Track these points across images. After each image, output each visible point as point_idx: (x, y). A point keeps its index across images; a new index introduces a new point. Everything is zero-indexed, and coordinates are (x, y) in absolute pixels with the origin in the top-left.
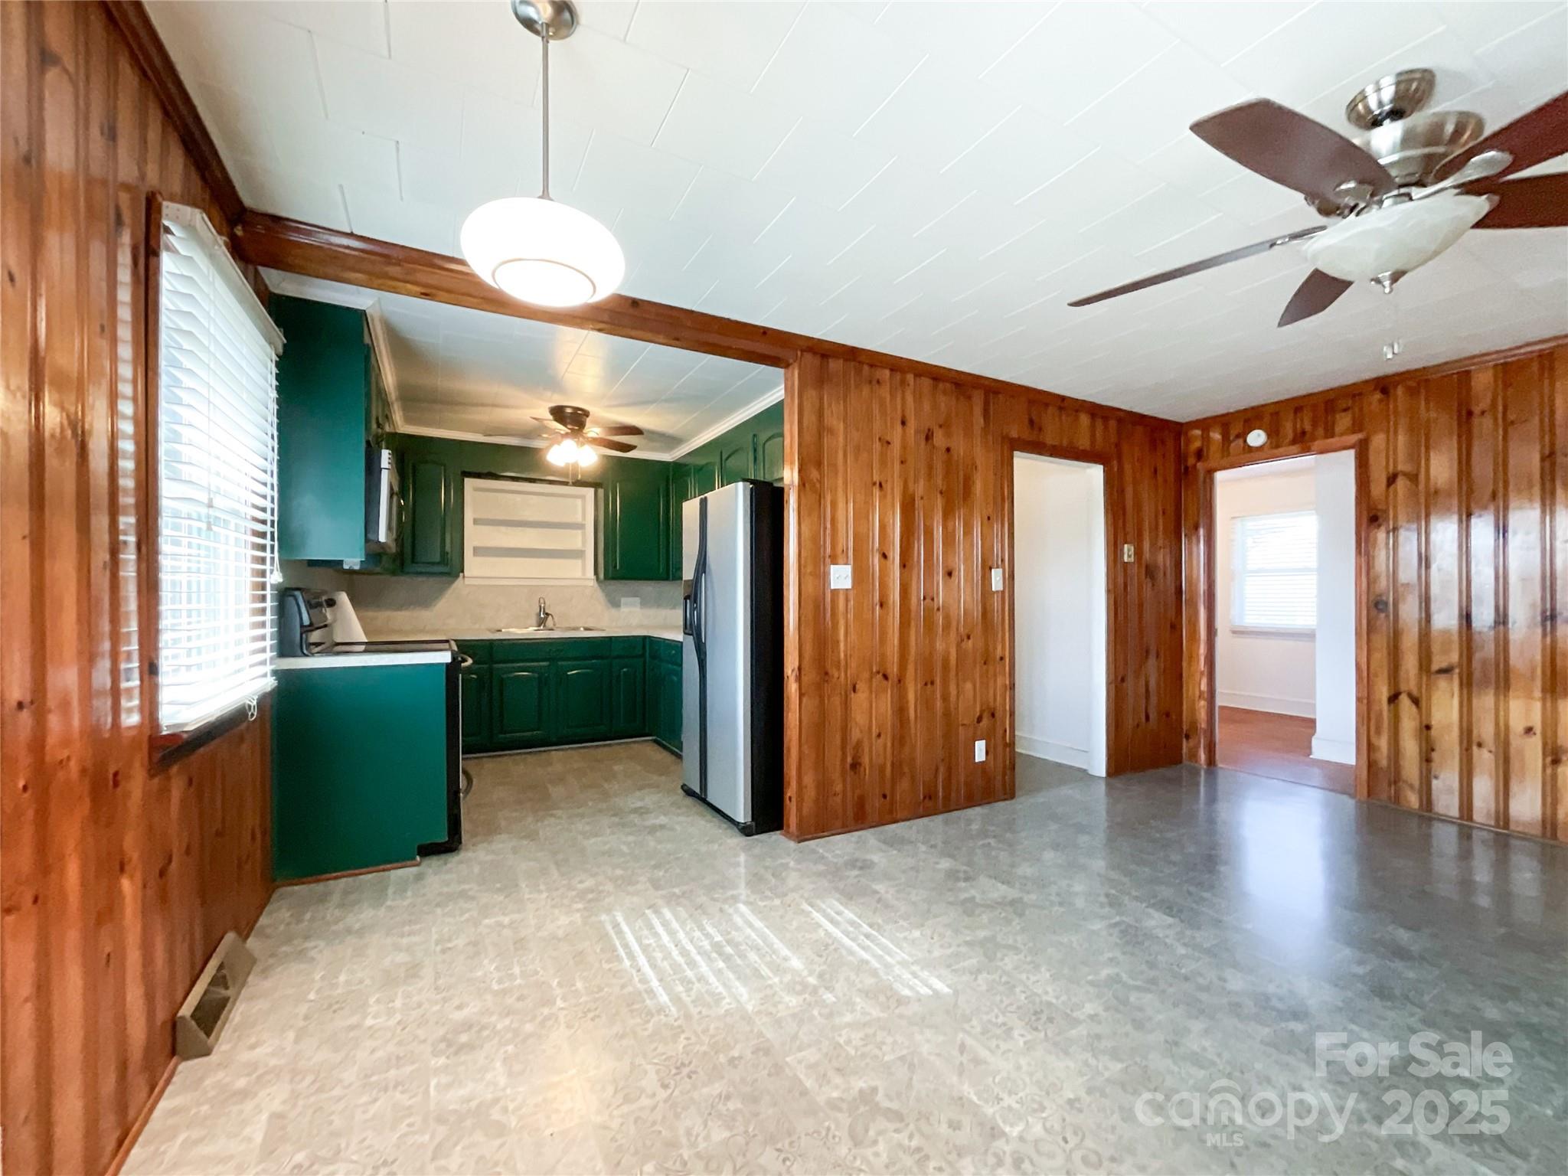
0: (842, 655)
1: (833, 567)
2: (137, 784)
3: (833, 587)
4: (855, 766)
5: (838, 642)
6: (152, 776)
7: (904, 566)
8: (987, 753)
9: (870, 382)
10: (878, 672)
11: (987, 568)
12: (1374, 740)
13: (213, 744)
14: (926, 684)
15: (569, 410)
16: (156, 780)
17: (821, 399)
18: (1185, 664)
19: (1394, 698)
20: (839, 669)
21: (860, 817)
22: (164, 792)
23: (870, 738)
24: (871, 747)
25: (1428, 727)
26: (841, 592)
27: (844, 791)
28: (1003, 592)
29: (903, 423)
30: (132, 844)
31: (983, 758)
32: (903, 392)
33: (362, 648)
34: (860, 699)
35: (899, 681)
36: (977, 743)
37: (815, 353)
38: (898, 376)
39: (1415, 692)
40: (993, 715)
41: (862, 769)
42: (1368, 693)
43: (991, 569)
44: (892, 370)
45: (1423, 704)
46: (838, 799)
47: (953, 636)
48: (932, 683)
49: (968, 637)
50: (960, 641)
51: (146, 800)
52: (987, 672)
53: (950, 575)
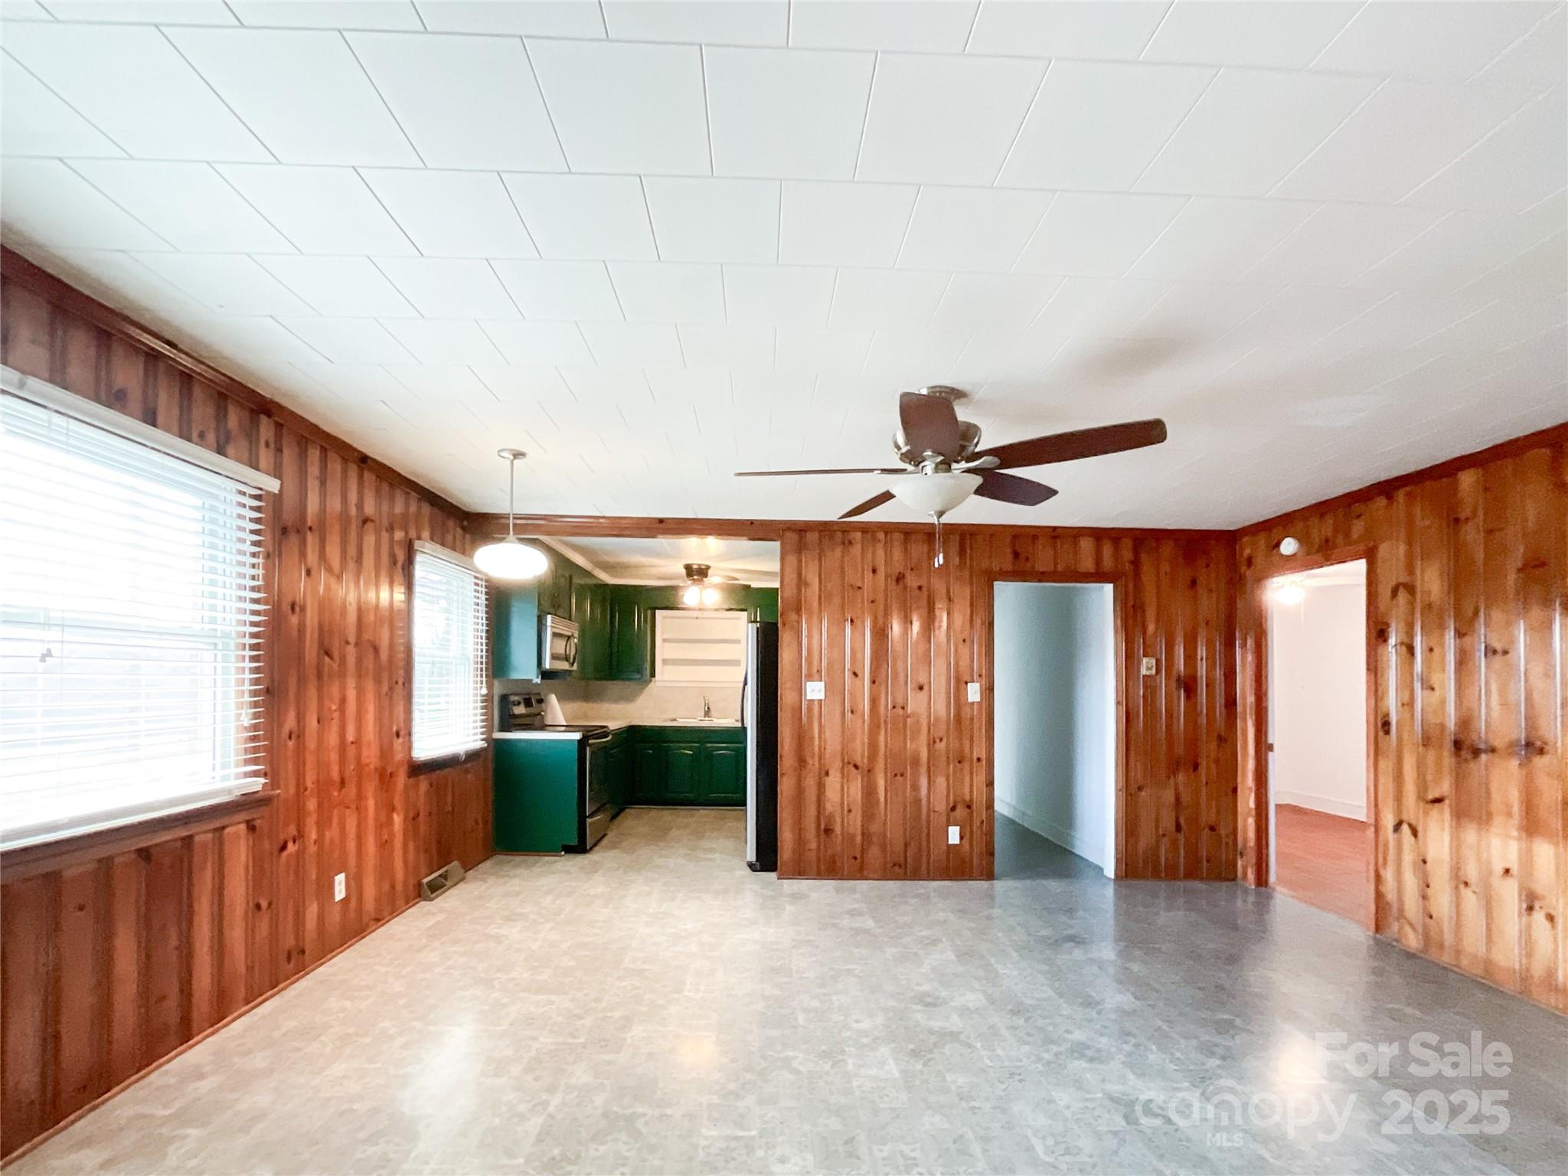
0: (817, 749)
1: (808, 683)
2: (401, 780)
3: (808, 698)
4: (828, 831)
5: (814, 738)
6: (409, 777)
7: (874, 682)
8: (961, 838)
9: (844, 543)
10: (849, 763)
11: (961, 683)
12: (1382, 872)
13: (446, 771)
14: (896, 775)
15: (695, 567)
16: (411, 780)
17: (800, 561)
18: (1239, 780)
19: (1397, 827)
20: (813, 757)
21: (829, 869)
22: (416, 786)
23: (842, 813)
24: (843, 822)
25: (1424, 862)
26: (816, 702)
27: (819, 849)
28: (979, 703)
29: (874, 571)
30: (398, 801)
31: (957, 841)
32: (874, 547)
33: (563, 728)
34: (833, 782)
35: (869, 771)
36: (950, 828)
37: (794, 531)
38: (869, 536)
39: (1413, 822)
40: (969, 807)
41: (834, 836)
42: (1376, 820)
43: (966, 683)
44: (863, 532)
45: (1420, 835)
46: (814, 854)
47: (923, 738)
48: (902, 775)
49: (941, 740)
50: (932, 743)
51: (406, 787)
52: (962, 770)
53: (921, 688)
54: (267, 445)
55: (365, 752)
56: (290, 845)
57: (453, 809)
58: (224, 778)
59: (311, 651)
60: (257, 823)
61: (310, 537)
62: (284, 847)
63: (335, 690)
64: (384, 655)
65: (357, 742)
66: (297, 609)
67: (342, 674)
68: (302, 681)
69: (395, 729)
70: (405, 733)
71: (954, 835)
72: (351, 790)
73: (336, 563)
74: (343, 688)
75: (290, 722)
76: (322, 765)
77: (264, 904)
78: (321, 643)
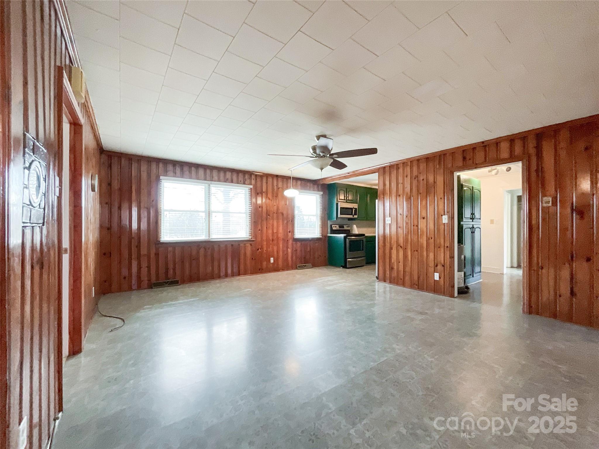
0: (389, 240)
1: (386, 218)
3: (386, 223)
4: (393, 268)
6: (293, 242)
7: (407, 217)
8: (440, 278)
10: (399, 246)
11: (440, 216)
14: (415, 251)
17: (384, 178)
20: (388, 243)
21: (393, 281)
22: (296, 244)
23: (397, 263)
24: (397, 266)
26: (389, 224)
27: (390, 274)
28: (448, 223)
29: (407, 177)
30: (290, 246)
31: (438, 279)
34: (394, 252)
35: (406, 249)
36: (435, 273)
40: (443, 266)
41: (394, 270)
43: (442, 215)
46: (388, 275)
47: (425, 238)
48: (417, 251)
49: (432, 238)
50: (428, 240)
51: (292, 244)
52: (440, 250)
53: (424, 218)
54: (254, 179)
55: (279, 235)
56: (259, 250)
57: (310, 250)
58: (247, 235)
59: (264, 215)
60: (252, 245)
61: (264, 194)
62: (258, 250)
63: (271, 222)
64: (285, 215)
65: (277, 233)
66: (261, 207)
67: (273, 219)
68: (262, 220)
69: (289, 231)
70: (293, 232)
71: (437, 276)
72: (275, 242)
73: (271, 198)
74: (273, 221)
75: (260, 227)
76: (267, 236)
77: (254, 259)
78: (267, 213)
